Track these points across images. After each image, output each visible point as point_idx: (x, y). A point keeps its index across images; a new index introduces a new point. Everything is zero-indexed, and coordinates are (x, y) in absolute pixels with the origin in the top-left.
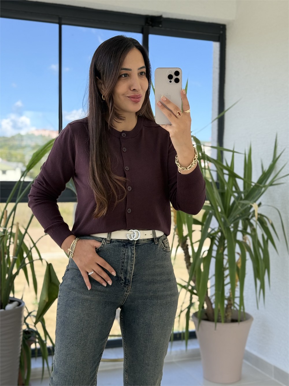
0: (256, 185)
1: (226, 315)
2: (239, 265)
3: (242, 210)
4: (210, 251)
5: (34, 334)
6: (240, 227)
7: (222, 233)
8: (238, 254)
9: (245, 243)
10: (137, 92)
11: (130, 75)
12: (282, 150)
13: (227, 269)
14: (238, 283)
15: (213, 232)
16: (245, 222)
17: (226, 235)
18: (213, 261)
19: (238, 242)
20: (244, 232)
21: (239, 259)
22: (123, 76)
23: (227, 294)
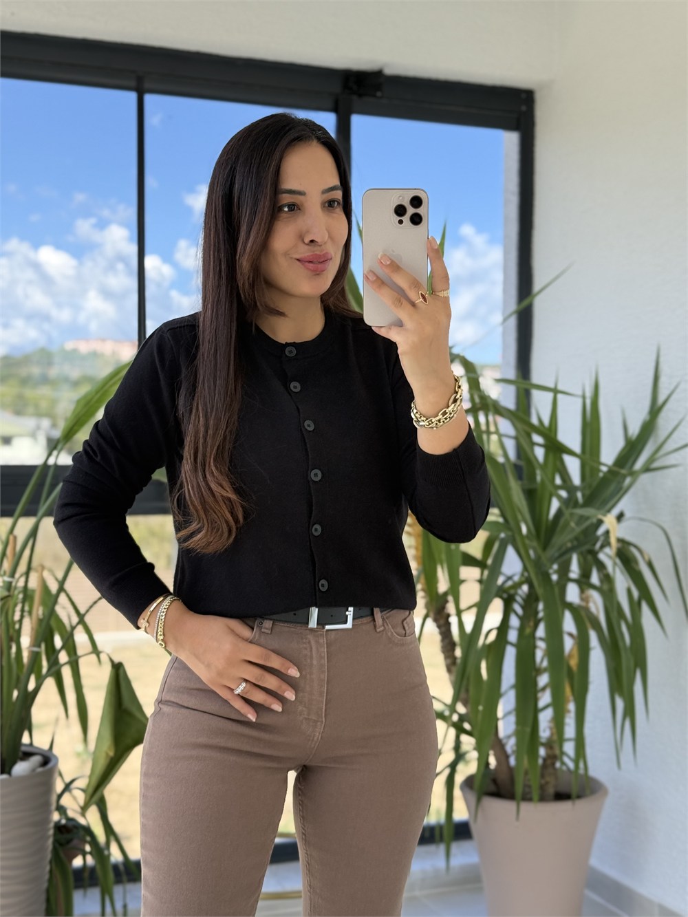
0: (610, 471)
1: (543, 782)
2: (574, 663)
3: (578, 530)
4: (503, 628)
5: (82, 832)
6: (575, 570)
7: (531, 587)
8: (571, 635)
9: (587, 609)
10: (319, 248)
11: (302, 205)
12: (672, 387)
13: (545, 670)
14: (571, 706)
15: (510, 583)
16: (585, 559)
17: (540, 591)
18: (510, 654)
19: (570, 606)
20: (584, 582)
21: (571, 650)
22: (286, 209)
23: (544, 731)
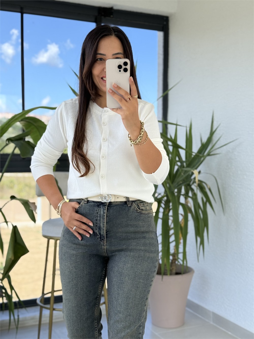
0: (196, 155)
1: (171, 268)
2: (183, 225)
3: (185, 176)
4: (157, 212)
5: (1, 289)
6: (183, 191)
7: (168, 197)
8: (182, 215)
9: (188, 206)
11: (105, 59)
12: (217, 125)
13: (172, 228)
14: (182, 241)
15: (160, 197)
16: (187, 188)
18: (160, 221)
20: (186, 196)
21: (182, 220)
22: (99, 60)
23: (172, 250)
